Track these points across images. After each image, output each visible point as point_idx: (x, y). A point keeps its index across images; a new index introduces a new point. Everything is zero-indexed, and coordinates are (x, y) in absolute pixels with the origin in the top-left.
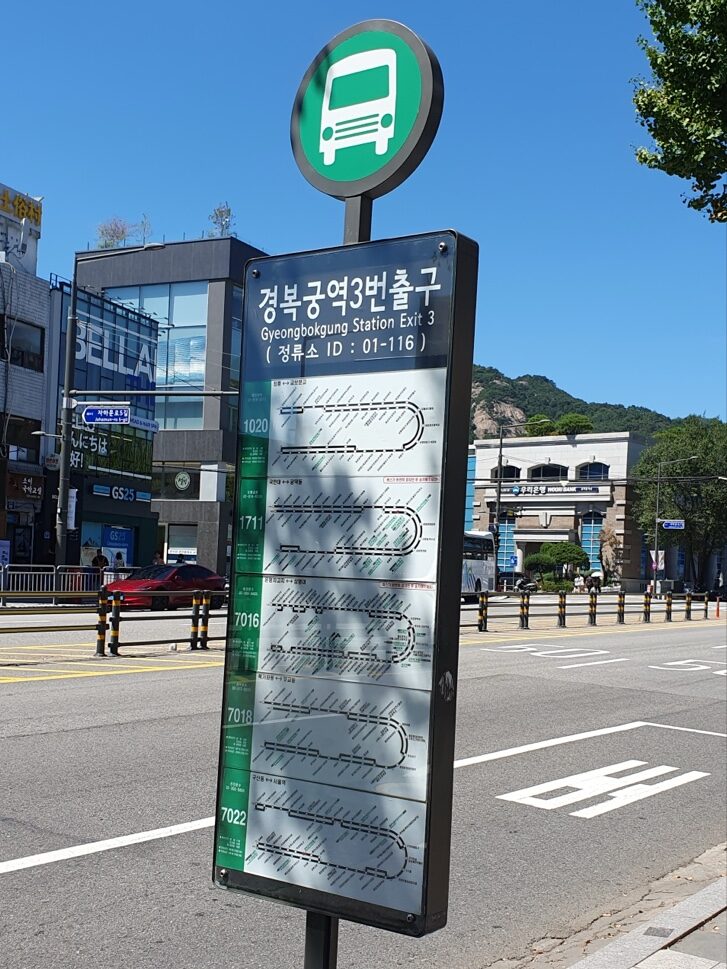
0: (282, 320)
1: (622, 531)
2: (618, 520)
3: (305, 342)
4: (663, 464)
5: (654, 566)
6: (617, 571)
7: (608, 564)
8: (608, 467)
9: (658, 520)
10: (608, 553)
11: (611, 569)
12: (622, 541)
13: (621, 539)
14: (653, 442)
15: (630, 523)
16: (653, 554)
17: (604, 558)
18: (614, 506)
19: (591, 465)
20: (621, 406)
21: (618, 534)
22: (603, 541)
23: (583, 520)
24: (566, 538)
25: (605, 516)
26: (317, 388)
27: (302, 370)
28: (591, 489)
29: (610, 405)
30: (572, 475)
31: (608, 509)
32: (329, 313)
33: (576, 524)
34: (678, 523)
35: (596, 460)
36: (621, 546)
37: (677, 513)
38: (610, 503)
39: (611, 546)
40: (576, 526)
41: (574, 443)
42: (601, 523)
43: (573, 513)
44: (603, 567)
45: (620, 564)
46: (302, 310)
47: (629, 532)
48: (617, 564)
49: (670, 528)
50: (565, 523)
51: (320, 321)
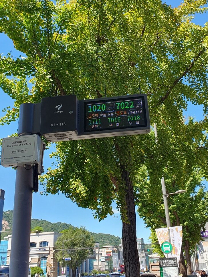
0: (163, 263)
1: (53, 262)
2: (51, 258)
3: (165, 265)
4: (64, 241)
5: (63, 272)
6: (51, 275)
7: (48, 273)
8: (48, 242)
9: (63, 258)
10: (49, 269)
11: (49, 275)
12: (52, 265)
13: (52, 264)
14: (60, 235)
15: (55, 260)
16: (62, 268)
17: (47, 271)
18: (50, 254)
19: (43, 242)
20: (38, 220)
21: (51, 263)
22: (47, 266)
23: (41, 259)
24: (36, 265)
25: (47, 258)
26: (166, 268)
27: (164, 267)
28: (43, 249)
29: (35, 220)
30: (38, 245)
31: (48, 255)
32: (167, 263)
33: (39, 261)
34: (69, 259)
35: (45, 241)
36: (52, 267)
37: (68, 255)
38: (49, 254)
39: (49, 267)
40: (39, 262)
41: (39, 235)
42: (46, 260)
43: (38, 257)
44: (47, 274)
45: (52, 272)
46: (165, 262)
47: (54, 262)
48: (51, 273)
49: (67, 260)
50: (36, 261)
51: (166, 263)
